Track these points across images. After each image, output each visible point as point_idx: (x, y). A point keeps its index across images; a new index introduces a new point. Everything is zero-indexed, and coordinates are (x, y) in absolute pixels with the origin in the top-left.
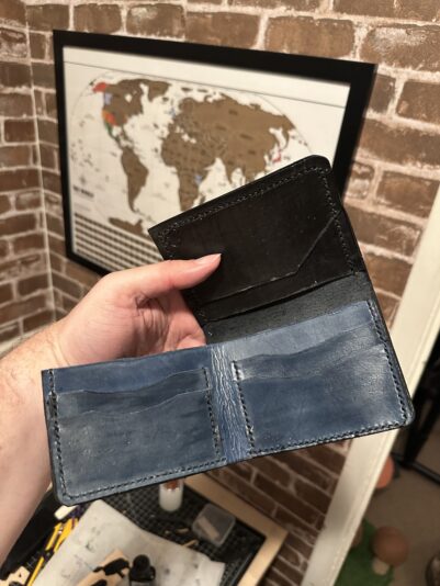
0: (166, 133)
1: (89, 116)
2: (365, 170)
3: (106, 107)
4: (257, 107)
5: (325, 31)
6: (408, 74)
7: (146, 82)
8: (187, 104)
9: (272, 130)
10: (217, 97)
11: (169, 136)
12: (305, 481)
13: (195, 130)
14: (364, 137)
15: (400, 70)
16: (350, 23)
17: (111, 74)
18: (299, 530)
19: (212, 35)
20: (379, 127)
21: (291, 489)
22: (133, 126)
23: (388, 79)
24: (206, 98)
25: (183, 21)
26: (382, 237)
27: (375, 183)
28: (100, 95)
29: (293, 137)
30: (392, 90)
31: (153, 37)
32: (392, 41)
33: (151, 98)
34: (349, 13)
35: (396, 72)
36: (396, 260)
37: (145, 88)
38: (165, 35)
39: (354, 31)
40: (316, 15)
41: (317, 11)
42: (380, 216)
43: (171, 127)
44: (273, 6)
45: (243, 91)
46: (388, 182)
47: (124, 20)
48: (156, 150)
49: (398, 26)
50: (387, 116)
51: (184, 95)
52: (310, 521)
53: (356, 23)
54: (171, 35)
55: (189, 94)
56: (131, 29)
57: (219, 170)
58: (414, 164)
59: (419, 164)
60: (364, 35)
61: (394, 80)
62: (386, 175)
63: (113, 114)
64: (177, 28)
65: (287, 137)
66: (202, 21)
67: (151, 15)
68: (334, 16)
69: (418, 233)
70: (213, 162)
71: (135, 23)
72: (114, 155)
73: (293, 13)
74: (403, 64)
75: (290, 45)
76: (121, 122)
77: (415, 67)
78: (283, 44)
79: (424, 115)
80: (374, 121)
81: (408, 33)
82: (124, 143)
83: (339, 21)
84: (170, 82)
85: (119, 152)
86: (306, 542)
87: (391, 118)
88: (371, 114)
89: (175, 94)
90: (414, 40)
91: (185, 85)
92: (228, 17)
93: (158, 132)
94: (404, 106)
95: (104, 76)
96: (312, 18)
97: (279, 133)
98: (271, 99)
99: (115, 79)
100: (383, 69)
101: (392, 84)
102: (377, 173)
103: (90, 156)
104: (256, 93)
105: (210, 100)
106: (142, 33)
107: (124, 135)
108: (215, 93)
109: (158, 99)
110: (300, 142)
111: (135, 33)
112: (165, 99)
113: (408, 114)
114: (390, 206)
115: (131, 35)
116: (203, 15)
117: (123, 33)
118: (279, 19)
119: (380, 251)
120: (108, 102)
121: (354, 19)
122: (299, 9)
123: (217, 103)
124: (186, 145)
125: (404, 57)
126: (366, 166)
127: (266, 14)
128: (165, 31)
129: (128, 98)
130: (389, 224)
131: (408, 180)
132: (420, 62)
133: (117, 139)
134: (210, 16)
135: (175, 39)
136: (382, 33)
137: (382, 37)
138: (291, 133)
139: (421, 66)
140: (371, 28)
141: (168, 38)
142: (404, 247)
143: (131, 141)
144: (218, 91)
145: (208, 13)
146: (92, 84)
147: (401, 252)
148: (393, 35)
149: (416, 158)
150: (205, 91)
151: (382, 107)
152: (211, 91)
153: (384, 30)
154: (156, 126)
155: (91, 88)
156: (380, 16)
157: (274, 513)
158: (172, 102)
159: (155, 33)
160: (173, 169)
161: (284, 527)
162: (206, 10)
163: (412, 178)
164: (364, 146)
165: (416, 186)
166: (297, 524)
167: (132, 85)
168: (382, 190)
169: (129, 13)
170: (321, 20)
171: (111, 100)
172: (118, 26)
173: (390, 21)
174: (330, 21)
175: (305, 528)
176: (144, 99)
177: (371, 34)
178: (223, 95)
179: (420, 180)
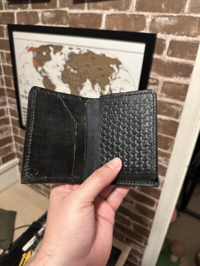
0: (63, 69)
1: (26, 63)
2: (154, 81)
3: (34, 58)
4: (104, 55)
5: (132, 19)
6: (171, 37)
7: (52, 46)
8: (72, 55)
9: (111, 66)
10: (85, 51)
11: (64, 70)
12: (138, 224)
13: (76, 67)
14: (153, 66)
15: (168, 36)
16: (143, 15)
17: (36, 43)
18: (137, 246)
19: (81, 23)
20: (160, 62)
21: (131, 228)
22: (47, 66)
23: (162, 40)
24: (80, 52)
25: (68, 18)
26: (164, 111)
27: (160, 87)
28: (31, 53)
29: (121, 68)
30: (164, 45)
31: (54, 25)
32: (163, 23)
33: (55, 53)
34: (142, 11)
35: (166, 37)
36: (172, 121)
37: (52, 49)
38: (59, 24)
39: (145, 19)
40: (128, 13)
41: (128, 11)
42: (163, 102)
43: (65, 66)
44: (108, 9)
45: (96, 48)
46: (165, 86)
47: (40, 18)
48: (59, 77)
49: (165, 16)
50: (163, 57)
51: (70, 51)
52: (141, 242)
53: (146, 15)
54: (62, 24)
55: (72, 51)
56: (44, 22)
57: (88, 84)
58: (177, 78)
59: (179, 78)
60: (150, 21)
61: (165, 40)
62: (165, 83)
63: (38, 61)
64: (65, 21)
65: (118, 68)
66: (76, 17)
67: (52, 15)
68: (136, 13)
69: (181, 108)
70: (85, 81)
71: (45, 19)
72: (39, 80)
73: (117, 12)
74: (169, 33)
75: (117, 27)
76: (42, 65)
77: (174, 34)
78: (113, 26)
79: (179, 56)
80: (157, 59)
81: (170, 19)
82: (44, 74)
83: (138, 15)
84: (63, 45)
85: (42, 79)
86: (140, 251)
87: (165, 57)
88: (156, 56)
89: (66, 51)
90: (173, 22)
91: (70, 47)
92: (88, 15)
93: (59, 69)
94: (170, 52)
95: (32, 44)
96: (126, 14)
97: (114, 67)
98: (110, 51)
99: (37, 45)
100: (160, 36)
101: (164, 42)
102: (160, 82)
103: (28, 81)
104: (103, 49)
105: (82, 53)
106: (49, 24)
107: (43, 70)
108: (84, 50)
109: (58, 54)
110: (124, 70)
111: (45, 24)
112: (61, 53)
113: (172, 55)
114: (167, 97)
115: (44, 25)
116: (76, 14)
117: (40, 24)
118: (111, 15)
119: (164, 117)
120: (35, 56)
121: (145, 14)
122: (120, 10)
123: (85, 54)
124: (72, 74)
125: (169, 30)
126: (155, 79)
127: (105, 13)
128: (60, 23)
129: (44, 53)
130: (167, 105)
131: (174, 85)
132: (176, 32)
133: (40, 73)
134: (80, 15)
135: (64, 26)
136: (158, 20)
137: (158, 21)
138: (120, 66)
139: (176, 33)
140: (153, 18)
141: (61, 26)
142: (175, 115)
143: (47, 73)
144: (86, 49)
145: (79, 14)
146: (27, 48)
147: (173, 117)
148: (163, 20)
149: (177, 75)
150: (79, 49)
151: (160, 53)
152: (82, 49)
153: (159, 18)
154: (58, 66)
155: (27, 50)
156: (157, 12)
157: (124, 240)
158: (65, 55)
159: (55, 23)
160: (67, 85)
161: (129, 246)
162: (78, 12)
163: (176, 84)
164: (154, 71)
165: (178, 87)
166: (135, 244)
167: (45, 48)
168: (163, 90)
169: (42, 15)
170: (130, 15)
171: (37, 55)
172: (38, 21)
173: (161, 14)
174: (134, 15)
175: (139, 245)
176: (52, 54)
177: (153, 20)
178: (88, 50)
179: (180, 85)
